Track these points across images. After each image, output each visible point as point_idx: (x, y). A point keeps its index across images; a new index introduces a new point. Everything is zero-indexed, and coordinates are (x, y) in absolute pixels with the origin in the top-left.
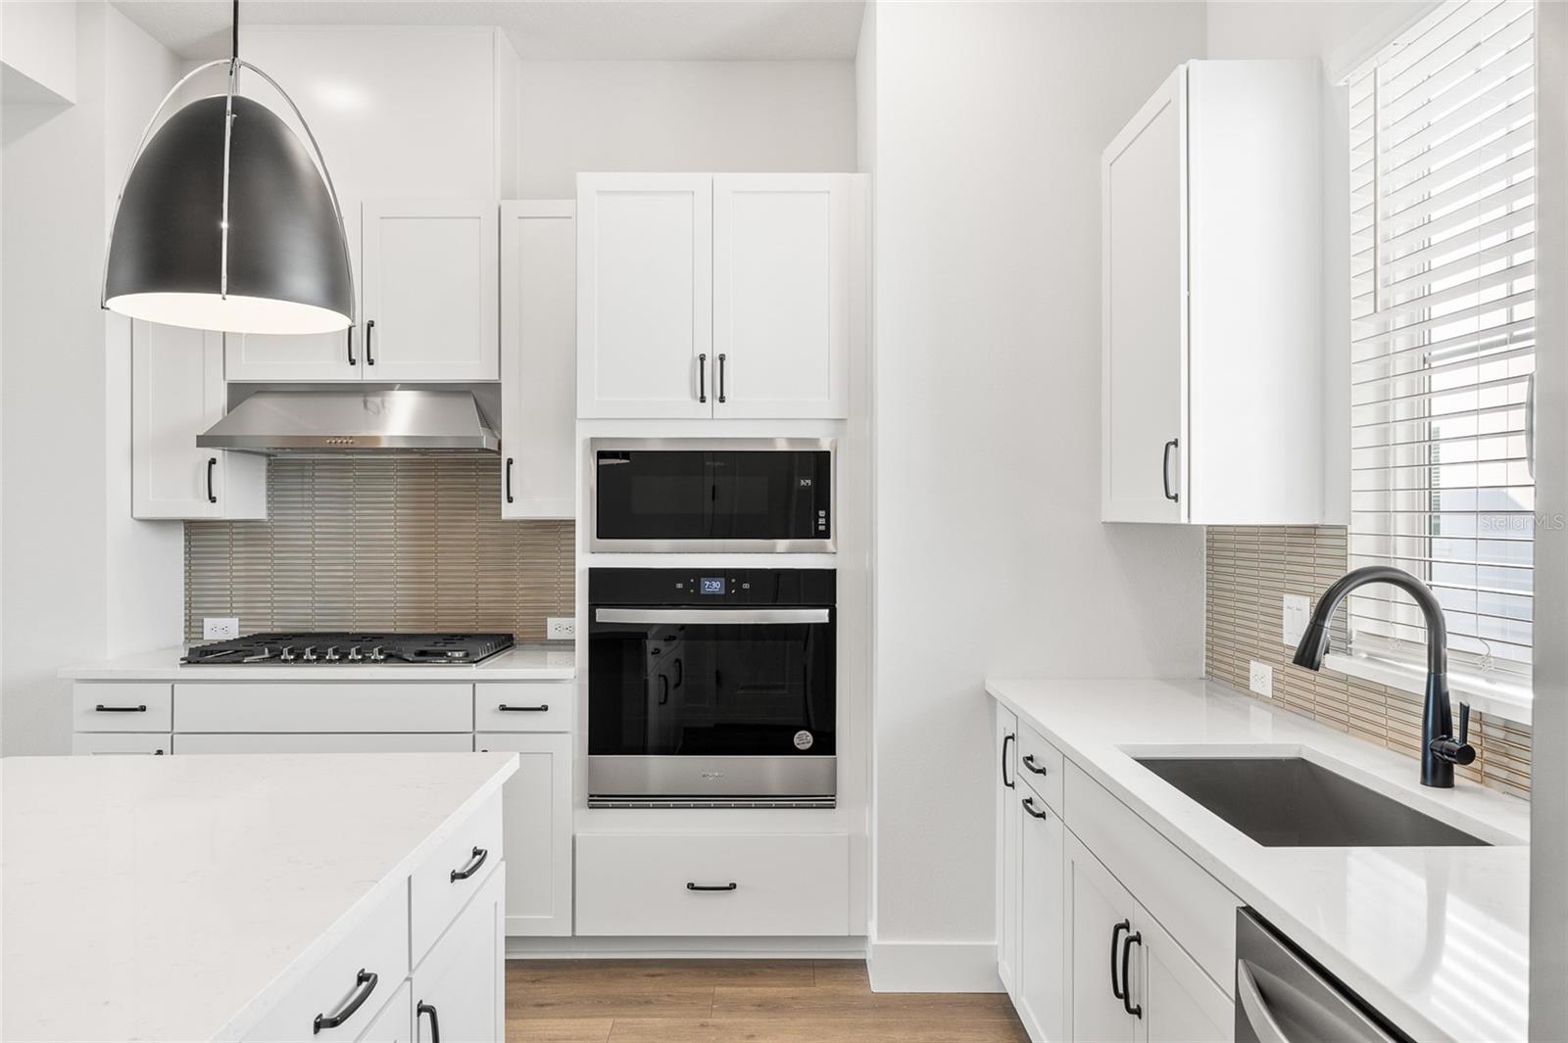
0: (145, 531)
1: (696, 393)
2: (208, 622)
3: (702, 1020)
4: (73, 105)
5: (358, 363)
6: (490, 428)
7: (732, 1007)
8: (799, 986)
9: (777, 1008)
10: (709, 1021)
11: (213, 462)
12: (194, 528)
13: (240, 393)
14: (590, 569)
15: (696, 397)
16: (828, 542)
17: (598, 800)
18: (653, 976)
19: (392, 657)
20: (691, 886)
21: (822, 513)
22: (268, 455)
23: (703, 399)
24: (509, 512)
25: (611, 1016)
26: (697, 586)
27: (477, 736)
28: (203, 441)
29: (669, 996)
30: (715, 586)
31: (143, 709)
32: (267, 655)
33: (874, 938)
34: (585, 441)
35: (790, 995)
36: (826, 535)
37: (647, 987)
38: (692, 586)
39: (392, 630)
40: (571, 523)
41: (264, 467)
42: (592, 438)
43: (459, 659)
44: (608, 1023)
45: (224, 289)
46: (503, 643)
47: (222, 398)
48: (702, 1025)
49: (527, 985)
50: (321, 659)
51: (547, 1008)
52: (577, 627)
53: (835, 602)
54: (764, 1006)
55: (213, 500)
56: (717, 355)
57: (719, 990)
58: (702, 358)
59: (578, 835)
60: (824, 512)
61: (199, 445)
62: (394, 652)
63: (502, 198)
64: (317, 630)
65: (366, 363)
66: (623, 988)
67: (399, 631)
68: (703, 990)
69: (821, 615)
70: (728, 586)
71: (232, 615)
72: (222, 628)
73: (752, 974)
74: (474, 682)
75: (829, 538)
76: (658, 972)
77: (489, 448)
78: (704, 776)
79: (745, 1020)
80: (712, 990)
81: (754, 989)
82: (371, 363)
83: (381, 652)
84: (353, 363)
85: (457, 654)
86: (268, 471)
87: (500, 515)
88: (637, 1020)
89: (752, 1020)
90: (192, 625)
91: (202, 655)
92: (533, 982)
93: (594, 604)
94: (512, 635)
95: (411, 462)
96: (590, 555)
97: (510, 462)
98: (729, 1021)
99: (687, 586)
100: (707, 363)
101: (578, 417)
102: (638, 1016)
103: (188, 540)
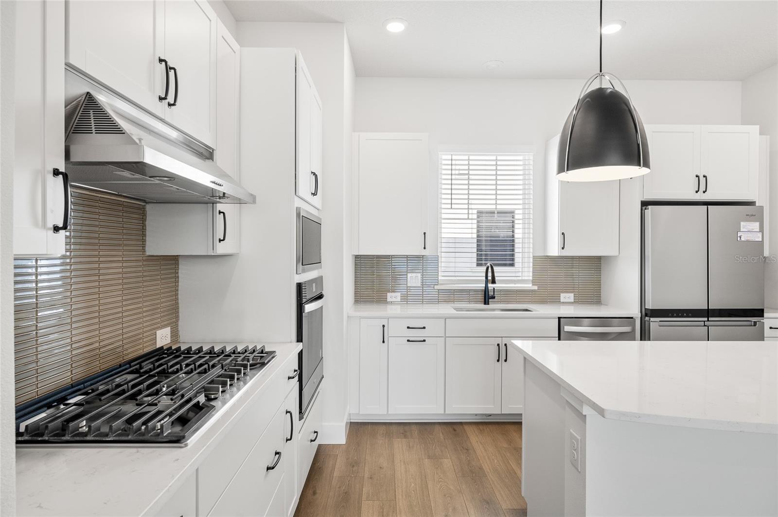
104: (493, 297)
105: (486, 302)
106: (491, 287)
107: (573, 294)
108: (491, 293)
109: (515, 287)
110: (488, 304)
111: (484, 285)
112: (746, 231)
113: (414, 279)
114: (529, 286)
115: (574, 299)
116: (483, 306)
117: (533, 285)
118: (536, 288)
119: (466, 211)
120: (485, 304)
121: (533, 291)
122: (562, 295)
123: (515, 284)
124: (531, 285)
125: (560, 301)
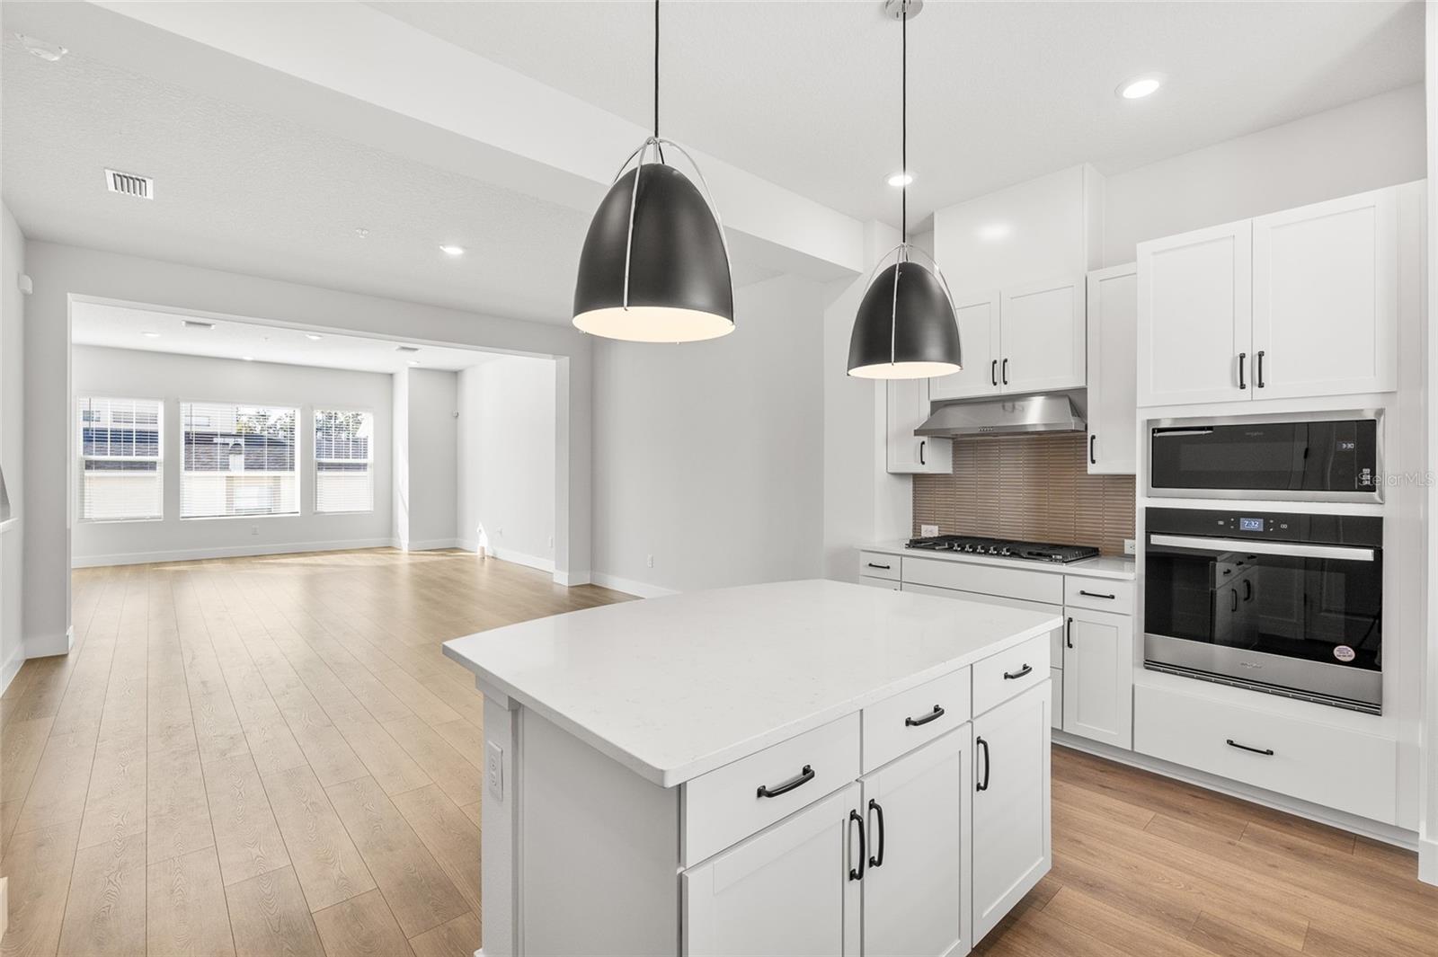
0: (893, 480)
1: (1236, 382)
2: (924, 527)
3: (1229, 839)
4: (861, 274)
5: (998, 384)
6: (1079, 416)
7: (1260, 840)
8: (1336, 848)
9: (1306, 856)
10: (1238, 842)
11: (923, 443)
12: (917, 478)
13: (937, 406)
14: (1147, 508)
15: (1236, 386)
16: (1375, 495)
17: (1151, 664)
18: (1196, 797)
19: (1014, 554)
20: (1231, 743)
21: (1366, 471)
22: (953, 439)
23: (1243, 386)
24: (1092, 469)
25: (1154, 811)
27: (1066, 608)
28: (917, 433)
29: (1205, 814)
30: (1256, 525)
31: (888, 567)
32: (947, 546)
33: (1423, 837)
34: (1143, 422)
35: (1323, 852)
36: (1372, 488)
37: (1189, 803)
38: (1233, 523)
40: (1133, 477)
41: (951, 445)
42: (1148, 421)
43: (1060, 560)
44: (1151, 814)
45: (893, 360)
46: (1091, 553)
47: (928, 409)
48: (1230, 843)
49: (1095, 771)
50: (986, 553)
51: (1107, 790)
52: (1137, 546)
53: (1381, 544)
54: (1290, 849)
55: (923, 463)
56: (1256, 352)
57: (1251, 825)
58: (1242, 357)
59: (1136, 685)
60: (1369, 470)
61: (915, 435)
62: (1016, 552)
63: (1089, 270)
64: (979, 536)
65: (1003, 383)
66: (1167, 796)
67: (1026, 540)
68: (1238, 820)
69: (1366, 555)
71: (935, 524)
72: (930, 531)
73: (1289, 825)
74: (1064, 575)
75: (1374, 491)
76: (1200, 796)
77: (1077, 429)
78: (1243, 664)
79: (1271, 854)
80: (1246, 823)
81: (1287, 836)
82: (1005, 383)
83: (1008, 551)
84: (995, 384)
85: (1058, 557)
86: (953, 447)
87: (1086, 471)
88: (1175, 820)
89: (1279, 856)
90: (916, 529)
91: (916, 543)
92: (1101, 771)
93: (1149, 531)
94: (1097, 549)
95: (1033, 440)
96: (1146, 498)
97: (1093, 437)
98: (1255, 848)
99: (1228, 523)
100: (1247, 362)
101: (1138, 405)
102: (1177, 818)
103: (914, 484)
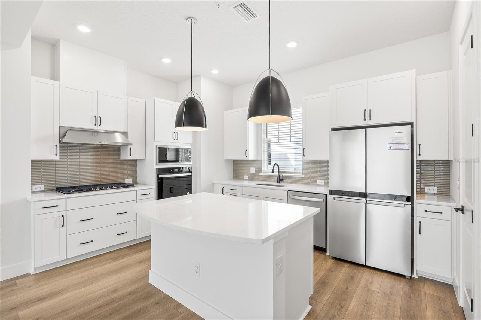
26: (174, 170)
39: (89, 184)
70: (178, 170)
104: (282, 180)
105: (279, 182)
106: (281, 175)
107: (324, 181)
108: (281, 178)
109: (295, 175)
110: (279, 183)
111: (277, 174)
112: (395, 143)
113: (253, 170)
114: (301, 175)
115: (325, 184)
116: (276, 184)
117: (303, 175)
118: (303, 176)
119: (277, 139)
120: (278, 183)
121: (303, 178)
122: (318, 181)
123: (295, 174)
124: (302, 175)
125: (317, 184)
